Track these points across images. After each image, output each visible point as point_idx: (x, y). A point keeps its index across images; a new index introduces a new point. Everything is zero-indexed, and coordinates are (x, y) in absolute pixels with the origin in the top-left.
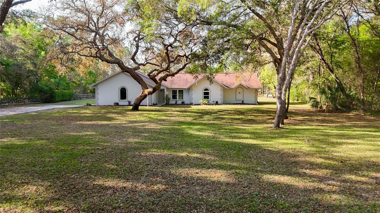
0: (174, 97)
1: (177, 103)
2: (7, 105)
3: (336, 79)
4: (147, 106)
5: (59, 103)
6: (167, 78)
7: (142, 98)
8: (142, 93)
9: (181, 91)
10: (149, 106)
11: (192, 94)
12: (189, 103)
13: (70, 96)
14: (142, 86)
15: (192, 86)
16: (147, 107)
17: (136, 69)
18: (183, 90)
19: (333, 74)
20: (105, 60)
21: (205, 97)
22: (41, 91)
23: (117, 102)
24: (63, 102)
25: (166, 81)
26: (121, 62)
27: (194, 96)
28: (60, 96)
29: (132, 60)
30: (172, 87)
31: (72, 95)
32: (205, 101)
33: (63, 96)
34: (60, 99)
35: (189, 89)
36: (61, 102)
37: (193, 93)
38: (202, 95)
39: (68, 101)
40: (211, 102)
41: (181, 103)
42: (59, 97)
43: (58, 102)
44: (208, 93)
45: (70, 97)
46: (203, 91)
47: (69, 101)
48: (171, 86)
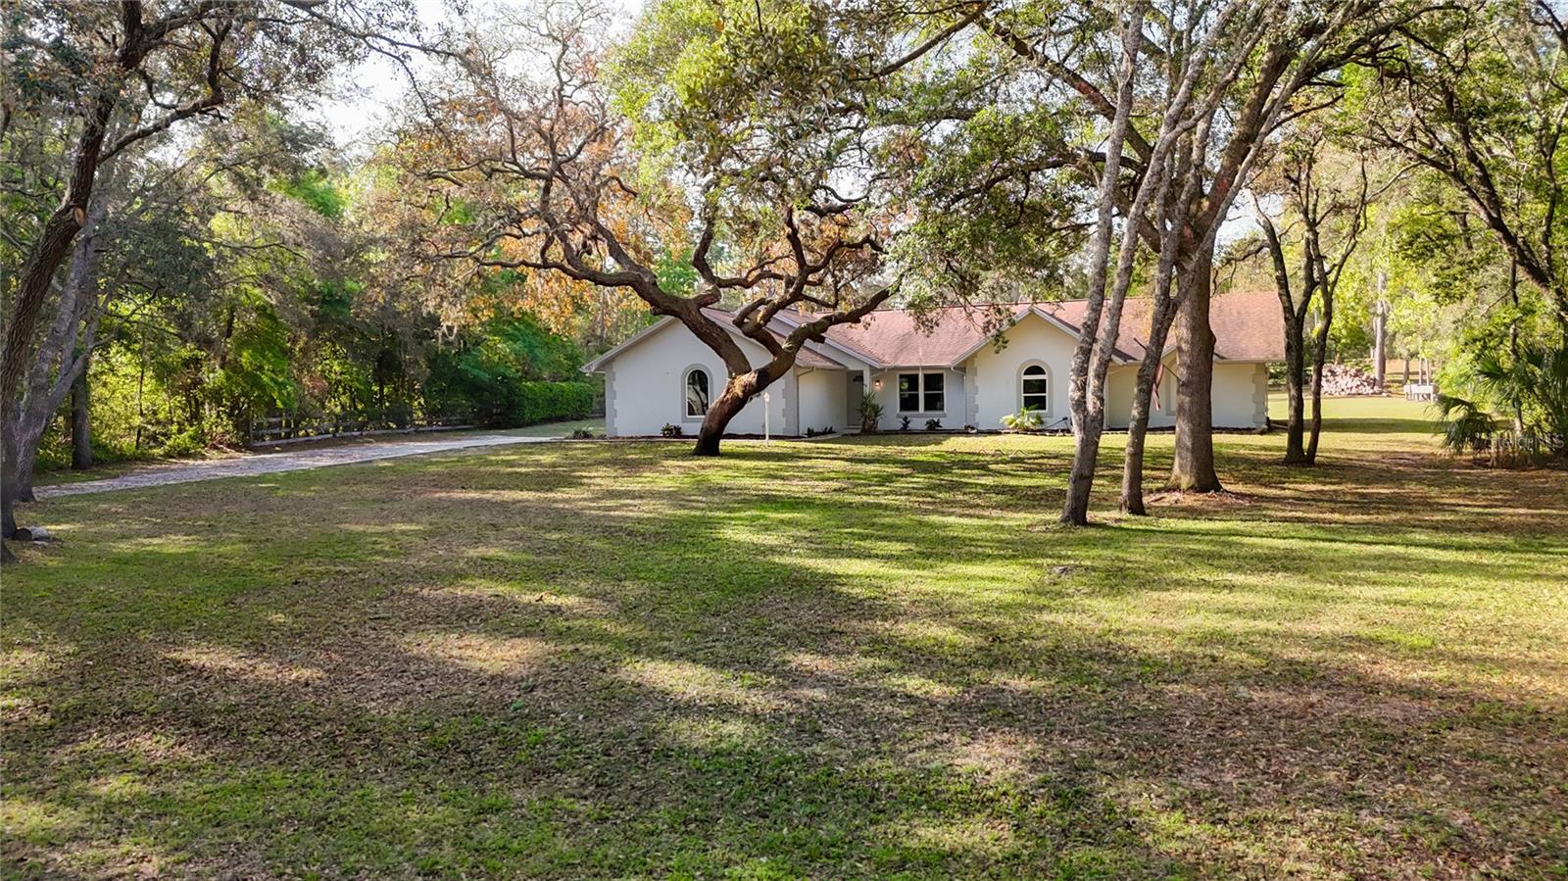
0: (909, 403)
1: (911, 426)
2: (356, 437)
3: (1562, 313)
4: (763, 437)
5: (537, 428)
6: (825, 330)
7: (726, 408)
8: (728, 392)
9: (934, 381)
10: (772, 437)
11: (976, 391)
12: (962, 427)
13: (579, 403)
14: (727, 363)
15: (975, 355)
16: (766, 442)
17: (704, 301)
18: (941, 375)
19: (1548, 287)
20: (583, 274)
21: (1029, 403)
22: (474, 388)
23: (675, 422)
24: (550, 426)
25: (822, 340)
26: (646, 280)
27: (981, 399)
28: (540, 401)
29: (695, 266)
30: (899, 363)
31: (589, 400)
32: (1028, 419)
33: (552, 401)
34: (541, 413)
35: (963, 368)
36: (546, 423)
37: (977, 384)
38: (1015, 394)
39: (573, 419)
40: (1050, 423)
41: (925, 428)
42: (536, 405)
43: (532, 423)
44: (1041, 386)
45: (580, 407)
46: (1019, 377)
47: (576, 420)
48: (896, 358)
